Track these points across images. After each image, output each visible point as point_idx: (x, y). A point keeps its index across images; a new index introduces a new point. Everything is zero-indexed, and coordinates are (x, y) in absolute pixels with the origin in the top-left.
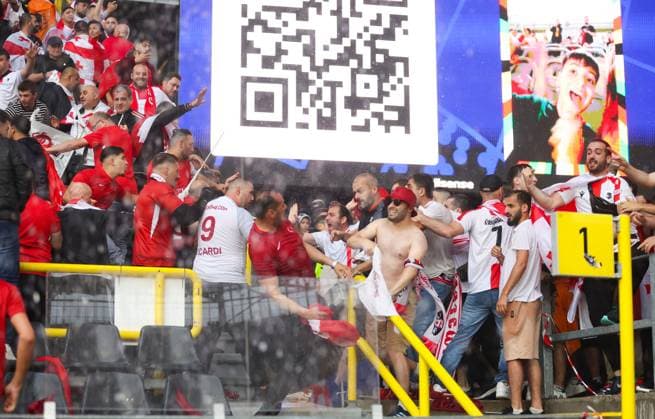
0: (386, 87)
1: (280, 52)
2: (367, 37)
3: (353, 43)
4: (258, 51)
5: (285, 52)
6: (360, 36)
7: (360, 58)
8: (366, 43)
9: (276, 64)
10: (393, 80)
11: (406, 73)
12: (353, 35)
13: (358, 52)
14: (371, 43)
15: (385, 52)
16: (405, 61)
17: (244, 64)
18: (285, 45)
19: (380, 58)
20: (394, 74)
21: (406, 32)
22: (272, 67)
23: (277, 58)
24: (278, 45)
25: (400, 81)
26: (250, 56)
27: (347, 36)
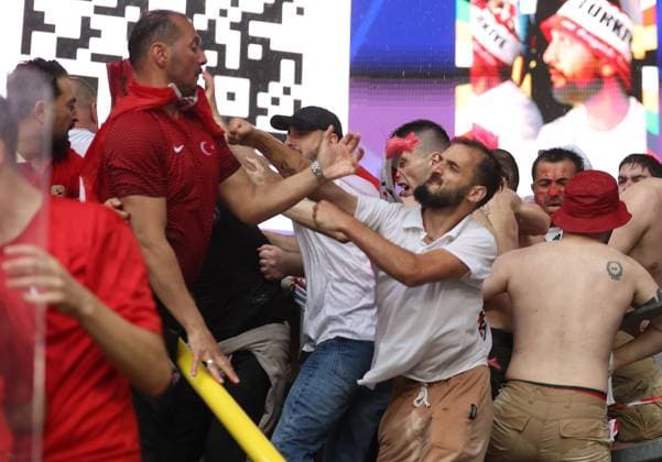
0: (263, 100)
1: (88, 32)
2: (235, 15)
3: (212, 24)
4: (51, 29)
5: (97, 34)
6: (223, 13)
7: (221, 50)
8: (234, 26)
9: (80, 52)
10: (275, 89)
11: (298, 80)
12: (211, 10)
13: (219, 40)
14: (241, 27)
15: (265, 42)
16: (297, 58)
17: (26, 49)
18: (97, 22)
19: (255, 52)
20: (277, 79)
21: (300, 11)
22: (72, 56)
23: (83, 42)
24: (86, 21)
25: (287, 91)
26: (36, 36)
27: (202, 10)
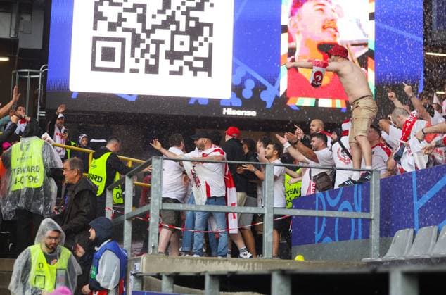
0: (196, 44)
1: (121, 19)
2: (183, 9)
3: (173, 13)
4: (105, 19)
5: (125, 20)
6: (178, 8)
7: (177, 24)
8: (183, 13)
9: (118, 28)
10: (201, 39)
11: (211, 34)
12: (173, 7)
13: (177, 19)
14: (186, 13)
15: (196, 19)
16: (210, 26)
17: (95, 28)
18: (125, 15)
19: (192, 24)
20: (202, 35)
21: (212, 5)
22: (115, 30)
23: (119, 24)
24: (120, 15)
25: (206, 40)
26: (100, 22)
27: (169, 8)
